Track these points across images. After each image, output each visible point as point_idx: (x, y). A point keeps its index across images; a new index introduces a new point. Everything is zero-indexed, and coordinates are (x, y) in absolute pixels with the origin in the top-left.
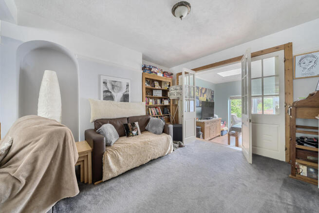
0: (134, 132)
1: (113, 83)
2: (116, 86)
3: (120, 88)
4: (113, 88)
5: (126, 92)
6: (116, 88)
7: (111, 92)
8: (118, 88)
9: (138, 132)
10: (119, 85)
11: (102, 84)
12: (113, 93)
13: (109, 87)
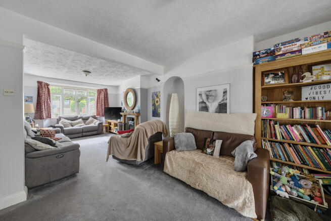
0: (209, 151)
1: (207, 93)
2: (211, 96)
3: (216, 97)
4: (207, 99)
5: (223, 100)
6: (210, 97)
7: (205, 103)
8: (213, 98)
9: (213, 152)
10: (214, 94)
11: (198, 96)
12: (207, 103)
13: (204, 97)
